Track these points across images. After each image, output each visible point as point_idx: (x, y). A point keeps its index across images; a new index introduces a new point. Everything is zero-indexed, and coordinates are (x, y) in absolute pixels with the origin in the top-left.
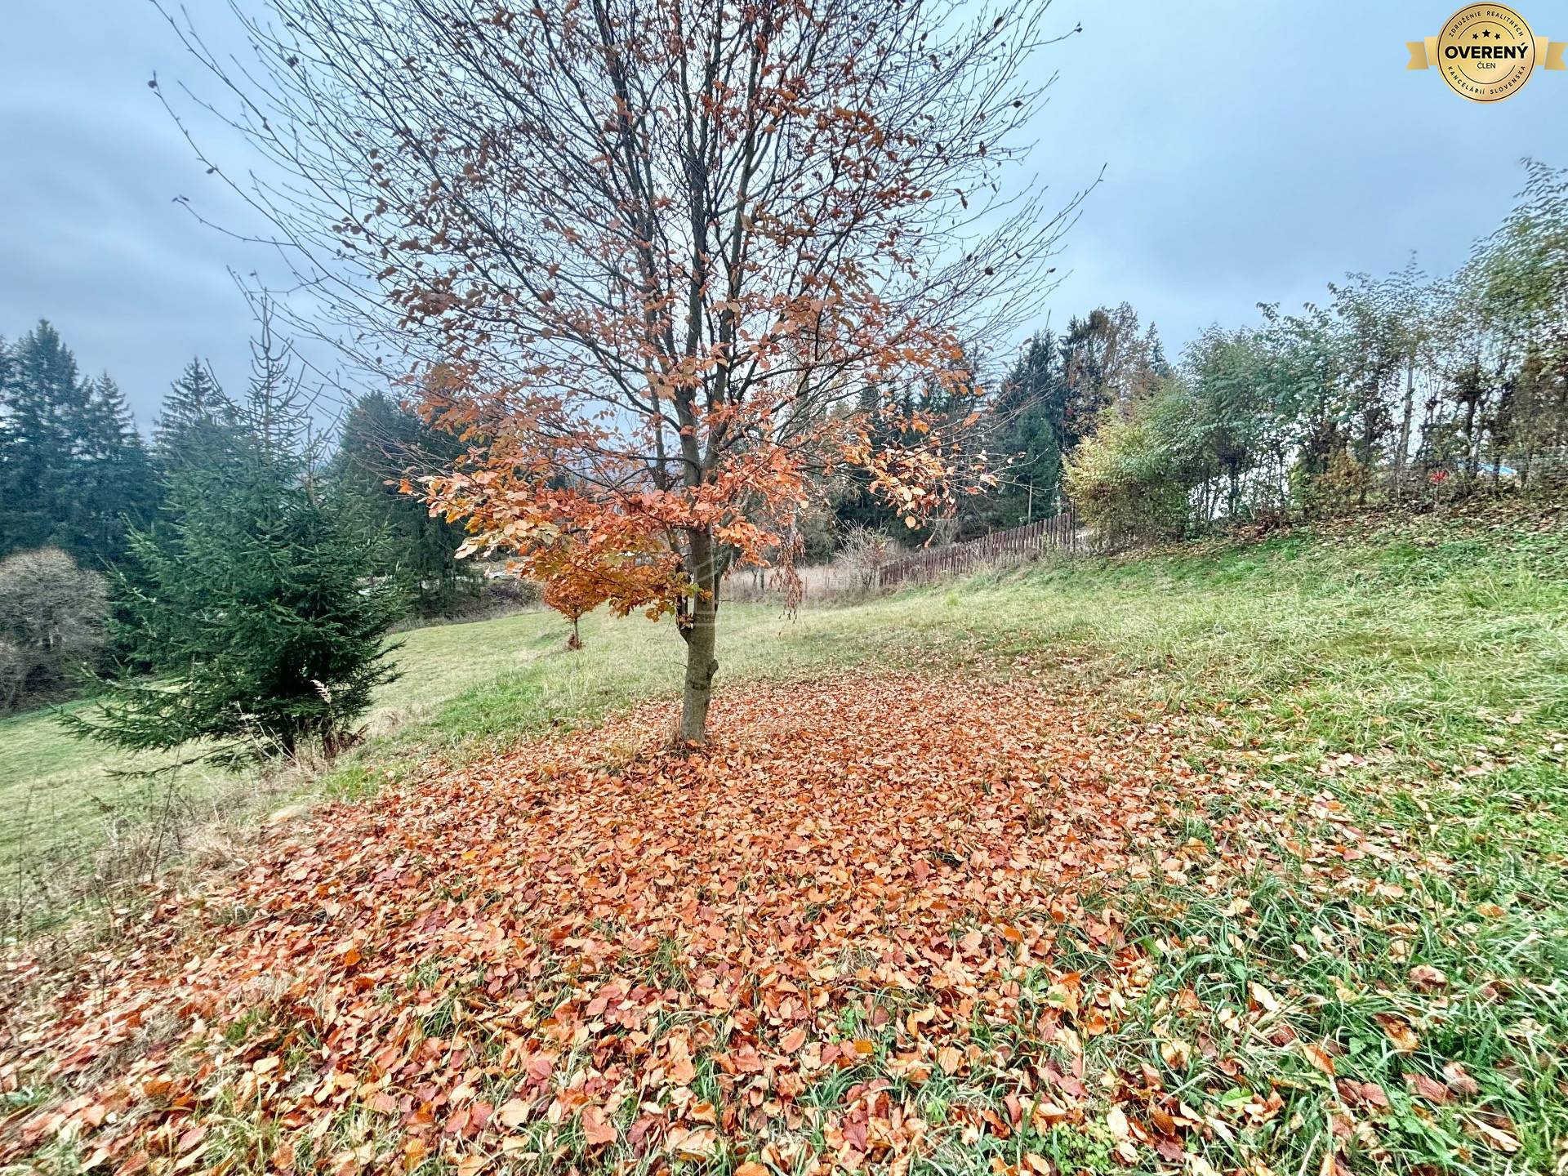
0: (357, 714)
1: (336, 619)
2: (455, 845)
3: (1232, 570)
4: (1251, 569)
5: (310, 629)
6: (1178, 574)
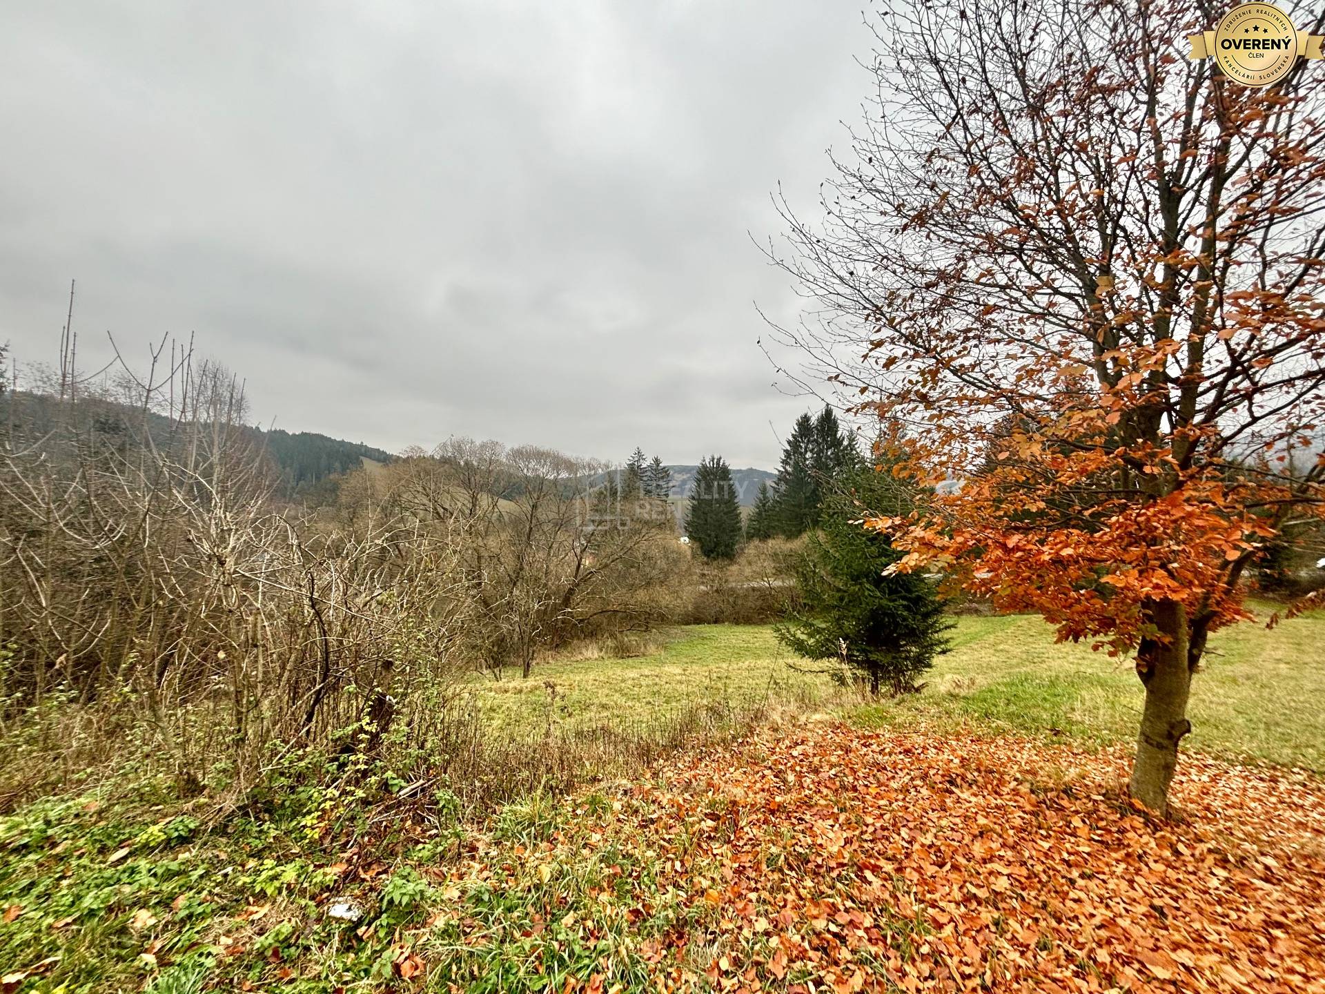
0: (920, 672)
2: (871, 779)
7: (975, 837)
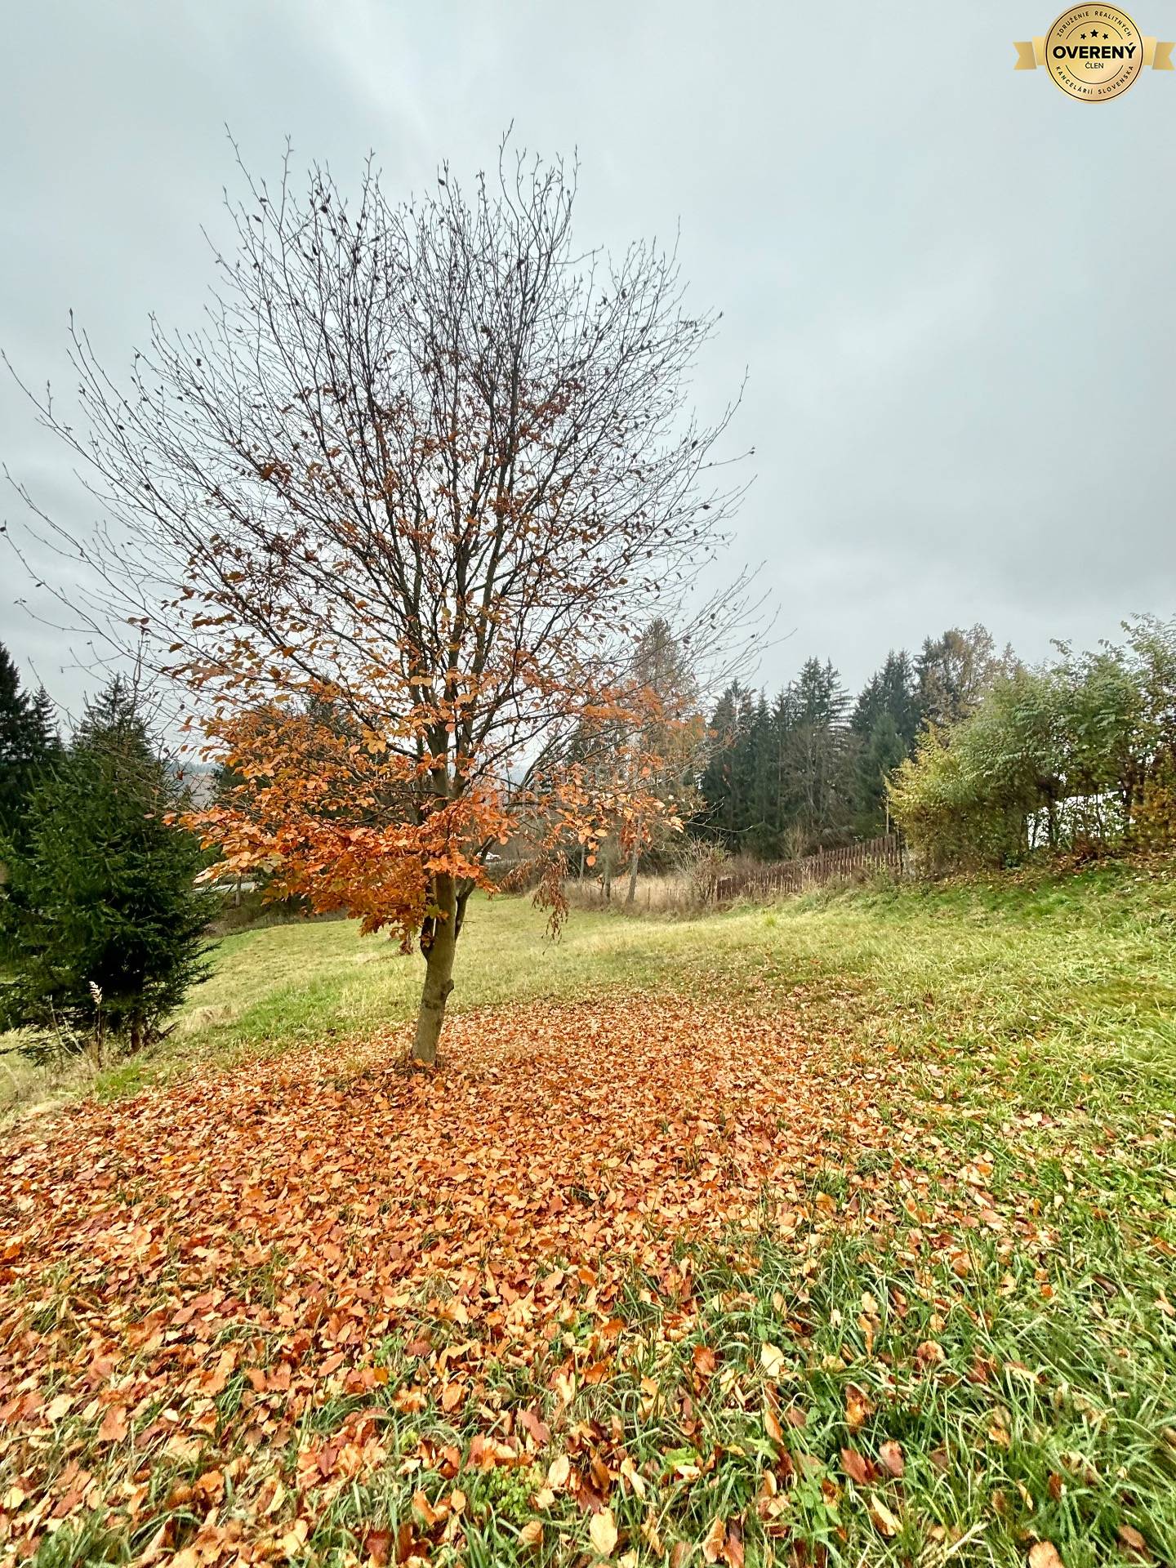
0: (168, 1013)
1: (157, 920)
3: (1043, 902)
4: (1062, 902)
5: (129, 928)
6: (992, 904)
7: (300, 1152)
